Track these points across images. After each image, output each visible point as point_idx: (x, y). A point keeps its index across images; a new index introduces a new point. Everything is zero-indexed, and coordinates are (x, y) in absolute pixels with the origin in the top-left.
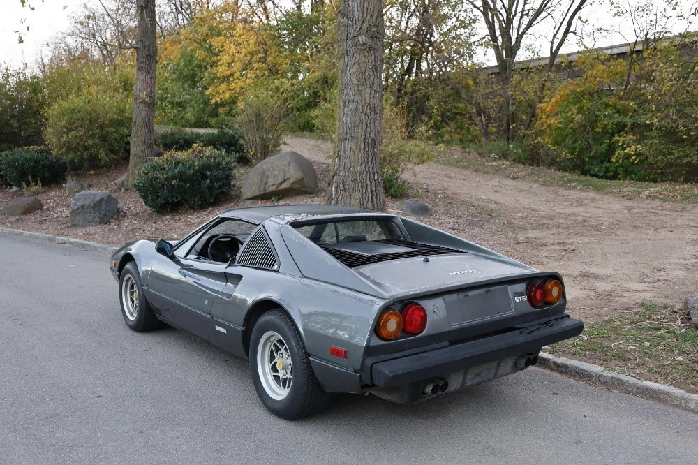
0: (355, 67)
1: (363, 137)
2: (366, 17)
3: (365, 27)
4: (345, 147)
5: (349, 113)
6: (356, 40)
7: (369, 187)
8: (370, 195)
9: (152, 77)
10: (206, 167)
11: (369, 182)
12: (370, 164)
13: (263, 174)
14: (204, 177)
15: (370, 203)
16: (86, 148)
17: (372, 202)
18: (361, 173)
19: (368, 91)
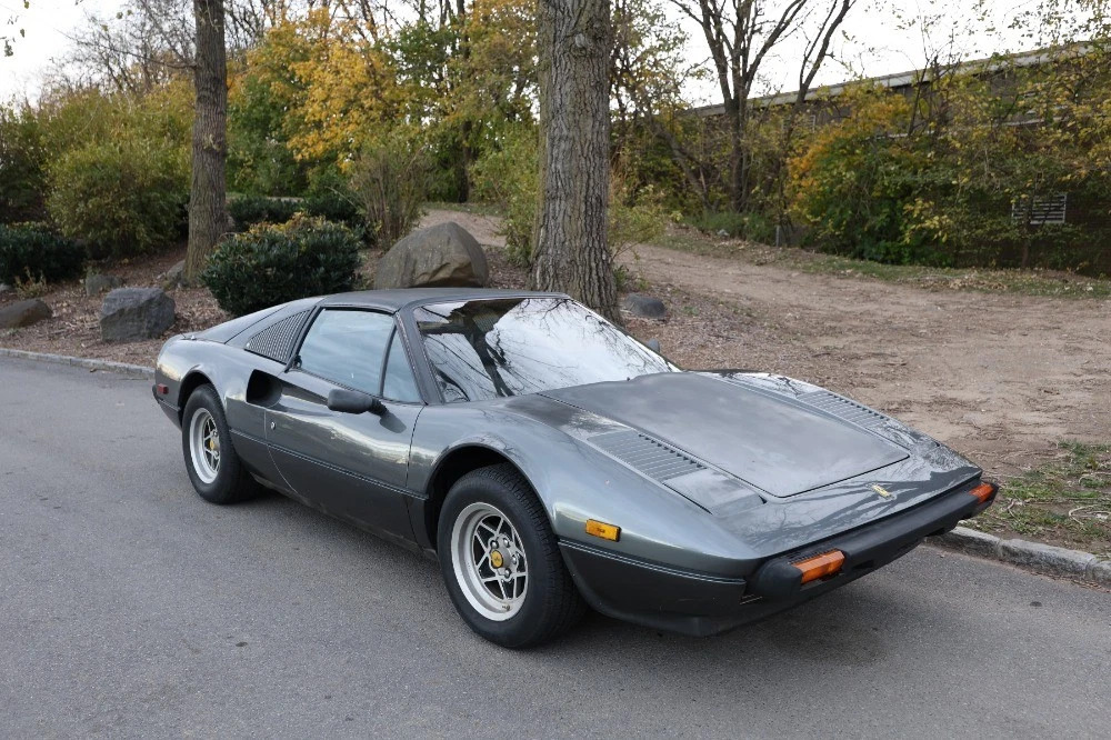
0: (568, 84)
1: (584, 194)
2: (585, 5)
3: (584, 20)
4: (554, 209)
5: (561, 156)
6: (570, 41)
7: (594, 272)
8: (597, 284)
9: (221, 113)
10: (317, 248)
11: (593, 265)
12: (594, 236)
13: (408, 256)
14: (316, 263)
15: (596, 298)
16: (116, 223)
17: (600, 295)
18: (582, 250)
19: (590, 121)
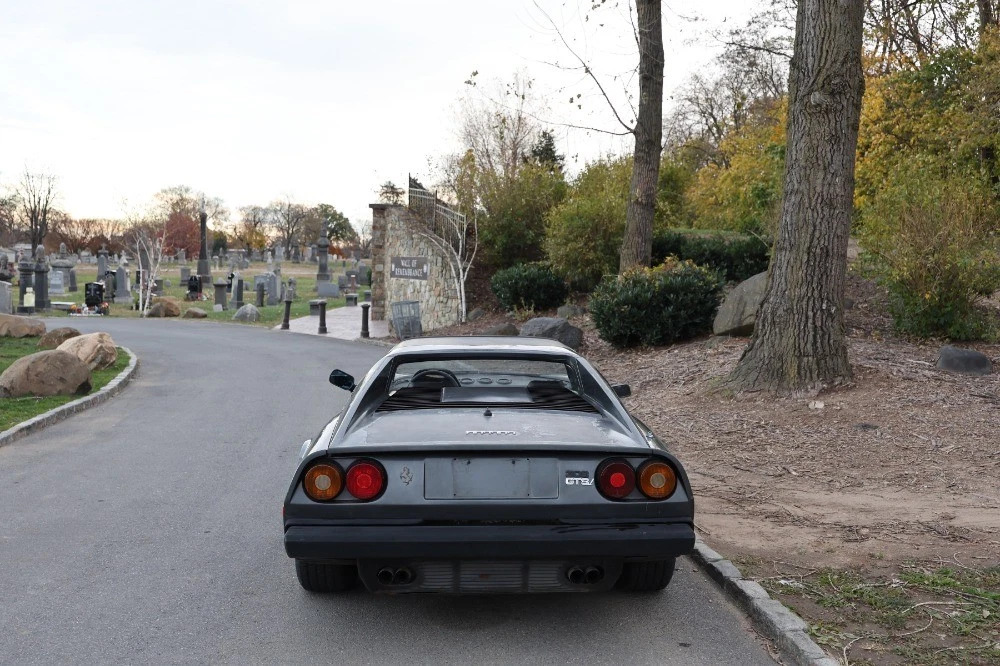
0: (803, 140)
1: (807, 245)
2: (825, 64)
3: (820, 80)
4: (781, 260)
5: (790, 209)
6: (806, 100)
7: (810, 321)
8: (812, 333)
9: (653, 169)
10: (668, 289)
11: (810, 314)
12: (814, 285)
13: (741, 298)
14: (667, 303)
15: (809, 346)
16: (588, 263)
17: (815, 342)
18: (800, 299)
19: (821, 175)
